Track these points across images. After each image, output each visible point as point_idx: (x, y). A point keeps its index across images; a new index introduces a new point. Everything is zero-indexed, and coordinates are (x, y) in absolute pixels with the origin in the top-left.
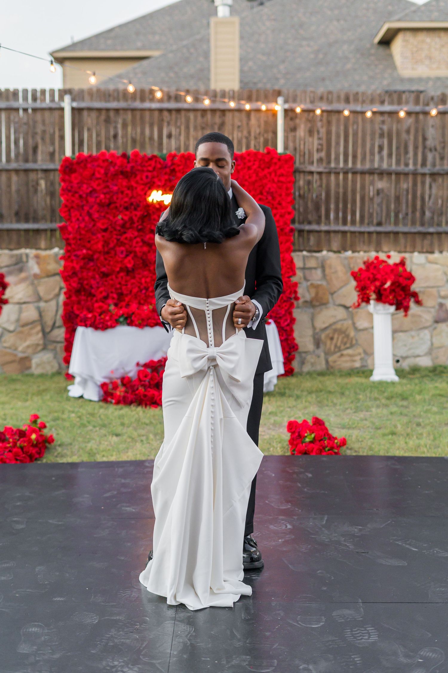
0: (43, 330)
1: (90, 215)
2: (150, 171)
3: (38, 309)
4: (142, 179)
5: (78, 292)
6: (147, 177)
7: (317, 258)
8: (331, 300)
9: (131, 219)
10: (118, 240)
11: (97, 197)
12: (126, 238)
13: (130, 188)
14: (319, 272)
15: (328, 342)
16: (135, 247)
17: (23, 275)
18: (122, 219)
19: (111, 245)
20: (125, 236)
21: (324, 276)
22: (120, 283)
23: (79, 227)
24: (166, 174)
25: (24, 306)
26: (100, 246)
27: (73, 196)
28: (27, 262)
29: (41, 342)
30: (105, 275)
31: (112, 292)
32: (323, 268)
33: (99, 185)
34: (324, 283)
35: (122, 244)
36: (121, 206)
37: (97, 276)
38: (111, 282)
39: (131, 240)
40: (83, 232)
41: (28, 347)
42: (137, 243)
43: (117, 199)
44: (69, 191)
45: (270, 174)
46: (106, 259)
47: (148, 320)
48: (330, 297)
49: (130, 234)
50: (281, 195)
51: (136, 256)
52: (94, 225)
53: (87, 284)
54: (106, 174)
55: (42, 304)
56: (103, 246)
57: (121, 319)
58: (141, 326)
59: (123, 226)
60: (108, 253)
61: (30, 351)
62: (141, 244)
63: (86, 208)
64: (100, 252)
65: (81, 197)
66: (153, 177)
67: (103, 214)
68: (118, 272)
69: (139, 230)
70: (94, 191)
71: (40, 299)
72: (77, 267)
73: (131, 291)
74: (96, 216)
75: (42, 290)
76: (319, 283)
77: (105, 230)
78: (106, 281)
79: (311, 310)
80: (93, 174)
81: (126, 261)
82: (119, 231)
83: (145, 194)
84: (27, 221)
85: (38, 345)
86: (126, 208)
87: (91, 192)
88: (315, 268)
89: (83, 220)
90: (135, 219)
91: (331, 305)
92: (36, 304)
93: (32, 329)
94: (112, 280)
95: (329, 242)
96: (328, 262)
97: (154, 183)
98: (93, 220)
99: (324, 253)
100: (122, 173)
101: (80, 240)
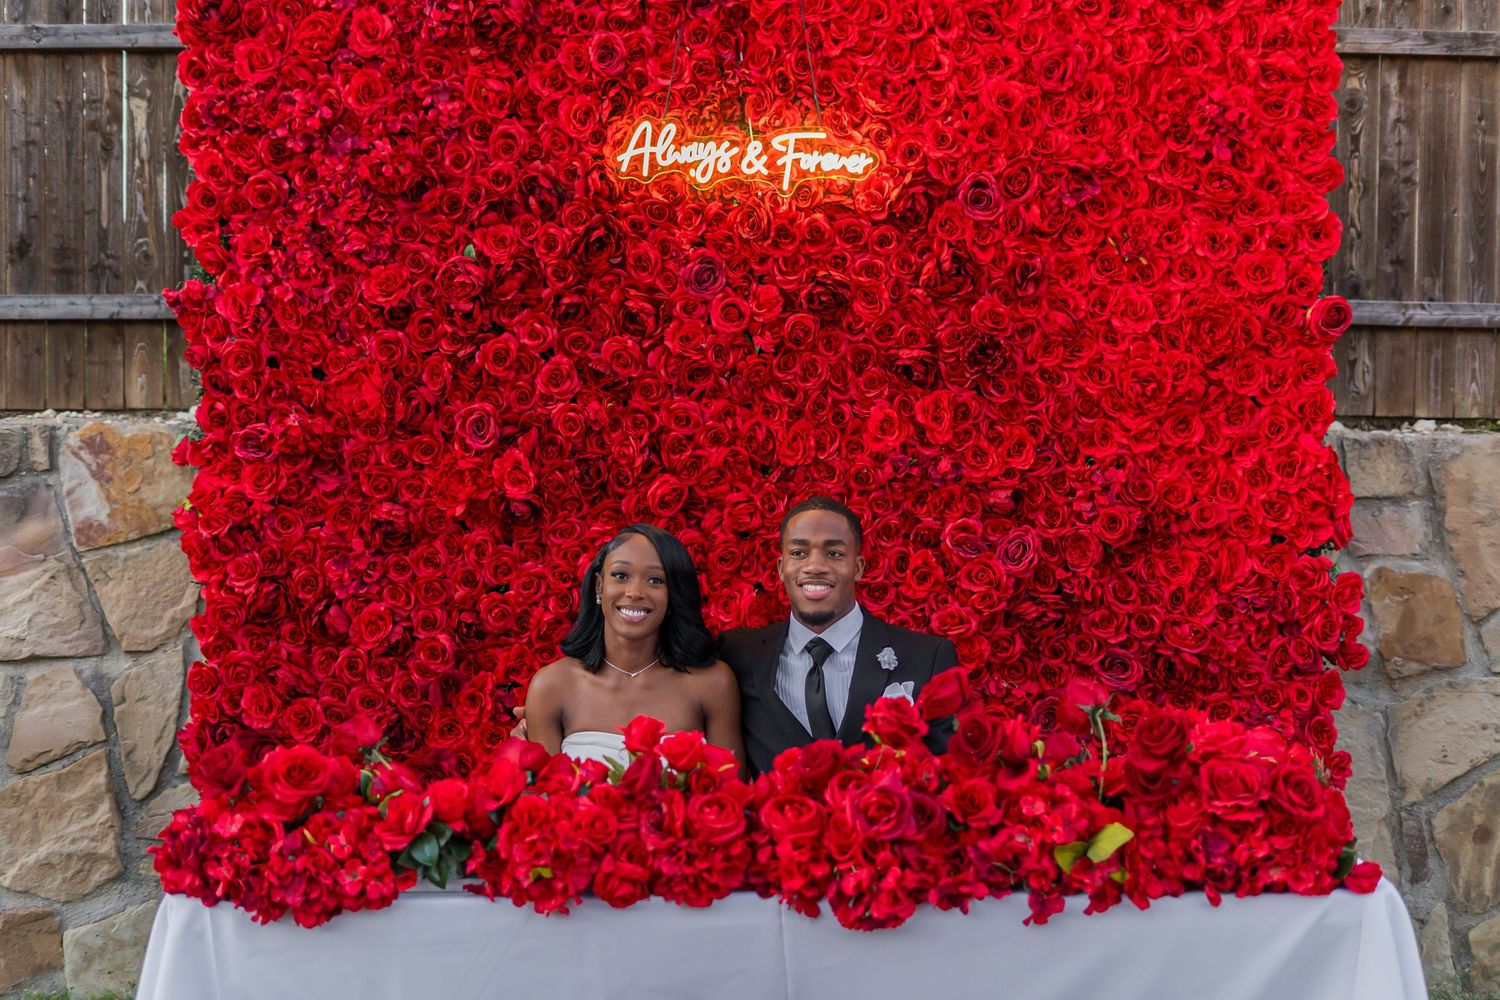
0: (117, 790)
1: (322, 240)
2: (621, 24)
3: (98, 685)
4: (580, 65)
5: (262, 619)
6: (606, 52)
7: (1404, 451)
8: (1472, 650)
9: (527, 261)
10: (461, 365)
11: (356, 152)
12: (499, 358)
13: (523, 107)
14: (1415, 515)
15: (1468, 852)
16: (547, 399)
17: (32, 529)
18: (483, 260)
19: (429, 392)
20: (494, 344)
21: (1440, 532)
22: (469, 580)
23: (269, 303)
24: (699, 36)
25: (32, 673)
26: (370, 393)
27: (238, 146)
28: (53, 468)
29: (107, 847)
30: (395, 539)
31: (429, 624)
32: (1433, 496)
33: (368, 93)
34: (1440, 570)
35: (483, 385)
36: (475, 197)
37: (357, 544)
38: (425, 572)
39: (523, 365)
40: (289, 326)
41: (46, 866)
42: (555, 379)
43: (458, 162)
44: (220, 121)
45: (1224, 33)
46: (400, 459)
47: (597, 857)
48: (1469, 632)
49: (525, 334)
50: (1274, 143)
51: (546, 442)
52: (341, 294)
53: (305, 583)
54: (405, 38)
55: (117, 666)
56: (389, 393)
57: (428, 852)
58: (548, 898)
59: (486, 296)
60: (410, 428)
61: (54, 884)
62: (574, 384)
63: (305, 208)
64: (372, 426)
65: (278, 151)
66: (637, 54)
67: (386, 239)
68: (462, 525)
69: (565, 318)
70: (342, 120)
71: (108, 642)
72: (261, 499)
73: (522, 619)
74: (353, 243)
75: (115, 601)
76: (1417, 567)
77: (398, 316)
78: (401, 568)
79: (1384, 698)
80: (342, 42)
81: (500, 468)
82: (468, 316)
83: (599, 138)
84: (66, 283)
85: (91, 858)
86: (504, 209)
87: (327, 127)
88: (1394, 500)
89: (290, 264)
90: (549, 262)
91: (1473, 674)
92: (87, 666)
93: (61, 782)
94: (429, 561)
95: (1446, 376)
96: (1458, 470)
97: (642, 81)
98: (340, 268)
99: (1425, 427)
100: (482, 34)
101: (273, 362)
